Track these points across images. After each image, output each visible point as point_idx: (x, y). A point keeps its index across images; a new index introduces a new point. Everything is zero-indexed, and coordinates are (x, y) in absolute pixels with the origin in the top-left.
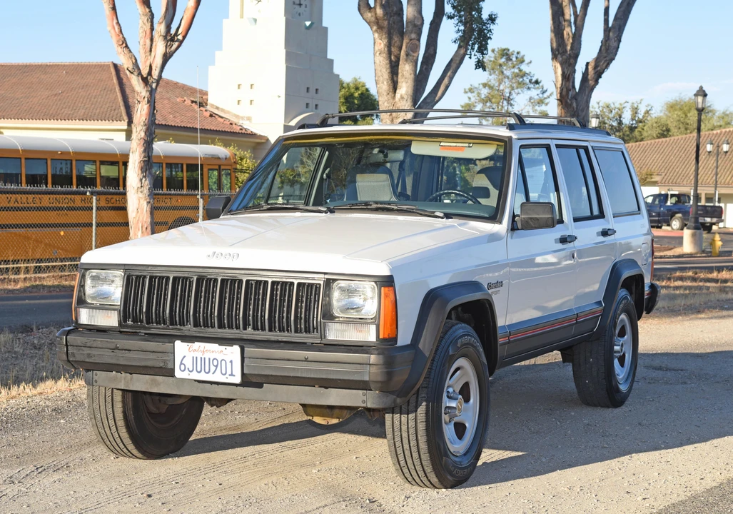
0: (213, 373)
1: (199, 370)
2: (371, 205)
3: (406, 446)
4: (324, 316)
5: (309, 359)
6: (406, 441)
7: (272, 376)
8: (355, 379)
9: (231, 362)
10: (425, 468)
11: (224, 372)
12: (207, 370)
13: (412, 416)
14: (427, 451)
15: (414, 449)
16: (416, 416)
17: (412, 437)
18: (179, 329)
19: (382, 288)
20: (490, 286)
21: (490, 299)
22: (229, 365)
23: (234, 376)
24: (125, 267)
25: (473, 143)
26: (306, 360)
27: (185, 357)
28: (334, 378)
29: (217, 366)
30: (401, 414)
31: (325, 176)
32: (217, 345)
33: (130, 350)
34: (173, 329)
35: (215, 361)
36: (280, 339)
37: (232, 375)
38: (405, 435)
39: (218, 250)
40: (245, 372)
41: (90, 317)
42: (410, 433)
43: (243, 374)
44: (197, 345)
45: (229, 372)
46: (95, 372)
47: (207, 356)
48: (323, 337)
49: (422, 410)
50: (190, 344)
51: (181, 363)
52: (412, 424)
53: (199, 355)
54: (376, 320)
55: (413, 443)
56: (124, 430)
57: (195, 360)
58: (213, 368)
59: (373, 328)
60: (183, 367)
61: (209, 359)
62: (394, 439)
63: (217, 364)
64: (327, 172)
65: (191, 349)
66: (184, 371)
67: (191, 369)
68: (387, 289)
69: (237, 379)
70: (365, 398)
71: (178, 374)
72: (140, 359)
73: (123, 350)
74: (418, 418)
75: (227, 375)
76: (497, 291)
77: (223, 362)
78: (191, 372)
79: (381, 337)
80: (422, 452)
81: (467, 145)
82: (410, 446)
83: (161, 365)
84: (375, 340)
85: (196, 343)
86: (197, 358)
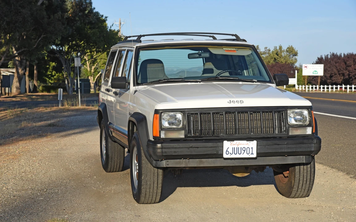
0: (243, 154)
1: (236, 153)
3: (305, 179)
6: (305, 177)
7: (270, 152)
9: (252, 148)
11: (248, 153)
12: (240, 153)
13: (309, 166)
16: (311, 166)
19: (312, 111)
22: (251, 150)
23: (253, 154)
26: (286, 144)
27: (229, 148)
29: (245, 151)
30: (304, 166)
32: (246, 141)
33: (198, 148)
34: (215, 136)
35: (244, 148)
37: (252, 154)
38: (305, 174)
39: (232, 99)
42: (308, 173)
43: (257, 153)
44: (235, 142)
45: (251, 153)
46: (167, 160)
47: (240, 146)
48: (288, 134)
50: (231, 142)
51: (227, 151)
52: (309, 169)
53: (236, 146)
58: (243, 152)
61: (241, 148)
63: (245, 150)
65: (232, 144)
66: (228, 154)
67: (231, 153)
69: (255, 156)
70: (303, 159)
71: (225, 156)
73: (194, 148)
77: (248, 149)
78: (231, 154)
79: (313, 132)
81: (235, 49)
83: (215, 153)
84: (311, 133)
85: (235, 141)
86: (234, 148)
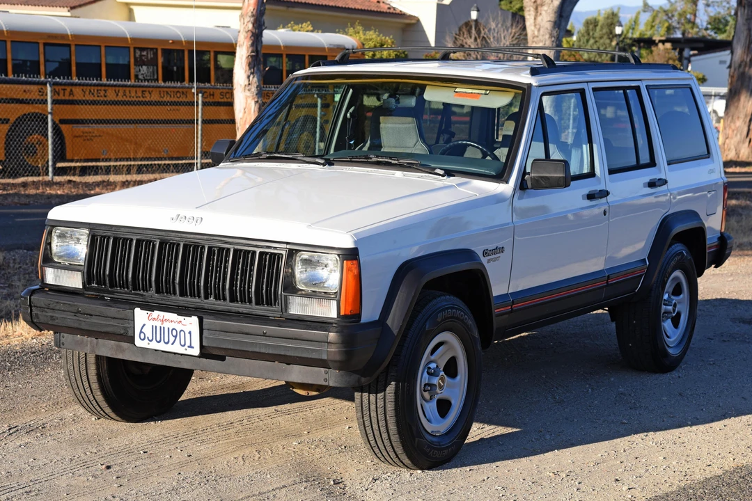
0: (172, 344)
1: (158, 339)
2: (371, 158)
3: (375, 426)
4: (285, 289)
5: (267, 334)
6: (374, 421)
7: (230, 349)
8: (313, 357)
9: (190, 333)
10: (396, 450)
11: (183, 343)
12: (166, 341)
13: (380, 395)
14: (396, 432)
15: (383, 429)
16: (385, 396)
17: (381, 417)
18: (142, 295)
19: (345, 262)
20: (486, 253)
21: (482, 269)
22: (188, 335)
23: (193, 348)
24: (92, 227)
25: (490, 90)
26: (264, 335)
27: (144, 325)
28: (292, 355)
29: (176, 337)
30: (369, 393)
31: (348, 115)
32: (176, 315)
33: (91, 315)
34: (136, 294)
35: (174, 331)
36: (241, 310)
37: (190, 347)
38: (374, 414)
39: (183, 213)
40: (204, 344)
41: (56, 277)
42: (379, 413)
43: (202, 347)
44: (156, 313)
45: (188, 344)
47: (166, 325)
48: (284, 311)
49: (391, 388)
50: (149, 312)
51: (141, 332)
52: (380, 403)
53: (158, 324)
54: (337, 296)
55: (382, 423)
56: (99, 393)
57: (154, 328)
58: (172, 339)
59: (334, 304)
60: (142, 336)
61: (169, 329)
62: (363, 417)
63: (177, 334)
64: (351, 110)
65: (150, 318)
66: (144, 340)
67: (150, 338)
68: (350, 262)
69: (196, 351)
70: (327, 376)
71: (138, 343)
72: (102, 325)
73: (85, 314)
74: (387, 397)
75: (186, 347)
76: (495, 258)
77: (182, 333)
78: (151, 341)
79: (342, 313)
80: (391, 433)
81: (483, 92)
82: (379, 426)
83: (122, 332)
84: (335, 316)
85: (155, 311)
86: (156, 327)
